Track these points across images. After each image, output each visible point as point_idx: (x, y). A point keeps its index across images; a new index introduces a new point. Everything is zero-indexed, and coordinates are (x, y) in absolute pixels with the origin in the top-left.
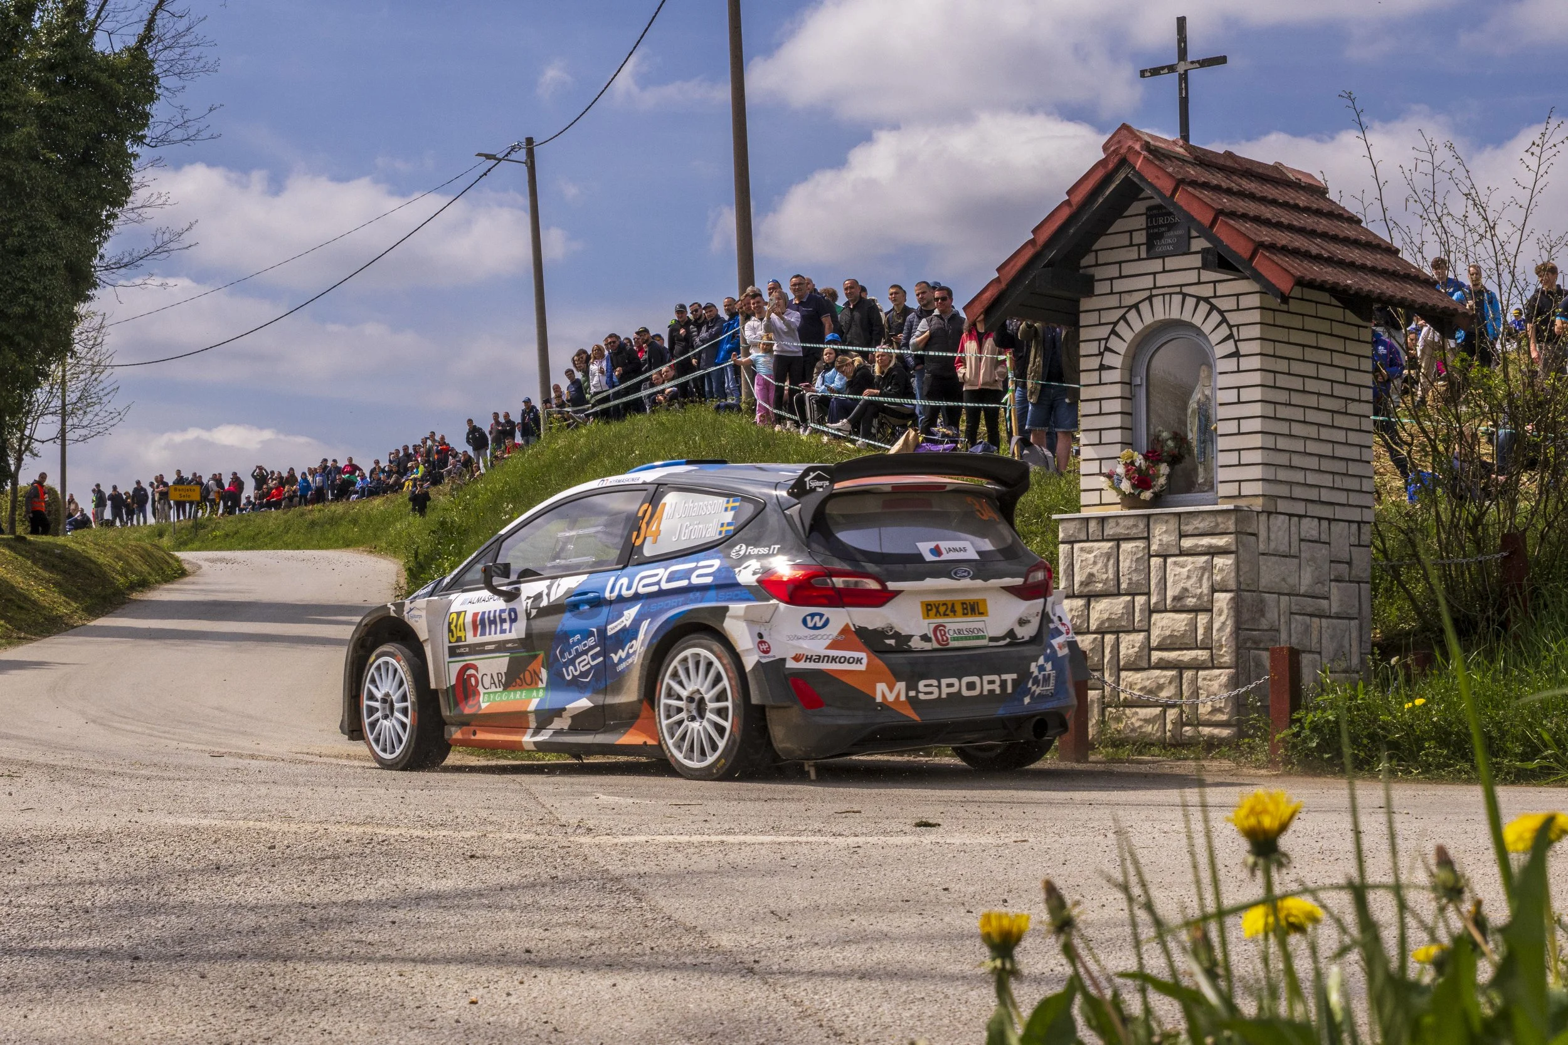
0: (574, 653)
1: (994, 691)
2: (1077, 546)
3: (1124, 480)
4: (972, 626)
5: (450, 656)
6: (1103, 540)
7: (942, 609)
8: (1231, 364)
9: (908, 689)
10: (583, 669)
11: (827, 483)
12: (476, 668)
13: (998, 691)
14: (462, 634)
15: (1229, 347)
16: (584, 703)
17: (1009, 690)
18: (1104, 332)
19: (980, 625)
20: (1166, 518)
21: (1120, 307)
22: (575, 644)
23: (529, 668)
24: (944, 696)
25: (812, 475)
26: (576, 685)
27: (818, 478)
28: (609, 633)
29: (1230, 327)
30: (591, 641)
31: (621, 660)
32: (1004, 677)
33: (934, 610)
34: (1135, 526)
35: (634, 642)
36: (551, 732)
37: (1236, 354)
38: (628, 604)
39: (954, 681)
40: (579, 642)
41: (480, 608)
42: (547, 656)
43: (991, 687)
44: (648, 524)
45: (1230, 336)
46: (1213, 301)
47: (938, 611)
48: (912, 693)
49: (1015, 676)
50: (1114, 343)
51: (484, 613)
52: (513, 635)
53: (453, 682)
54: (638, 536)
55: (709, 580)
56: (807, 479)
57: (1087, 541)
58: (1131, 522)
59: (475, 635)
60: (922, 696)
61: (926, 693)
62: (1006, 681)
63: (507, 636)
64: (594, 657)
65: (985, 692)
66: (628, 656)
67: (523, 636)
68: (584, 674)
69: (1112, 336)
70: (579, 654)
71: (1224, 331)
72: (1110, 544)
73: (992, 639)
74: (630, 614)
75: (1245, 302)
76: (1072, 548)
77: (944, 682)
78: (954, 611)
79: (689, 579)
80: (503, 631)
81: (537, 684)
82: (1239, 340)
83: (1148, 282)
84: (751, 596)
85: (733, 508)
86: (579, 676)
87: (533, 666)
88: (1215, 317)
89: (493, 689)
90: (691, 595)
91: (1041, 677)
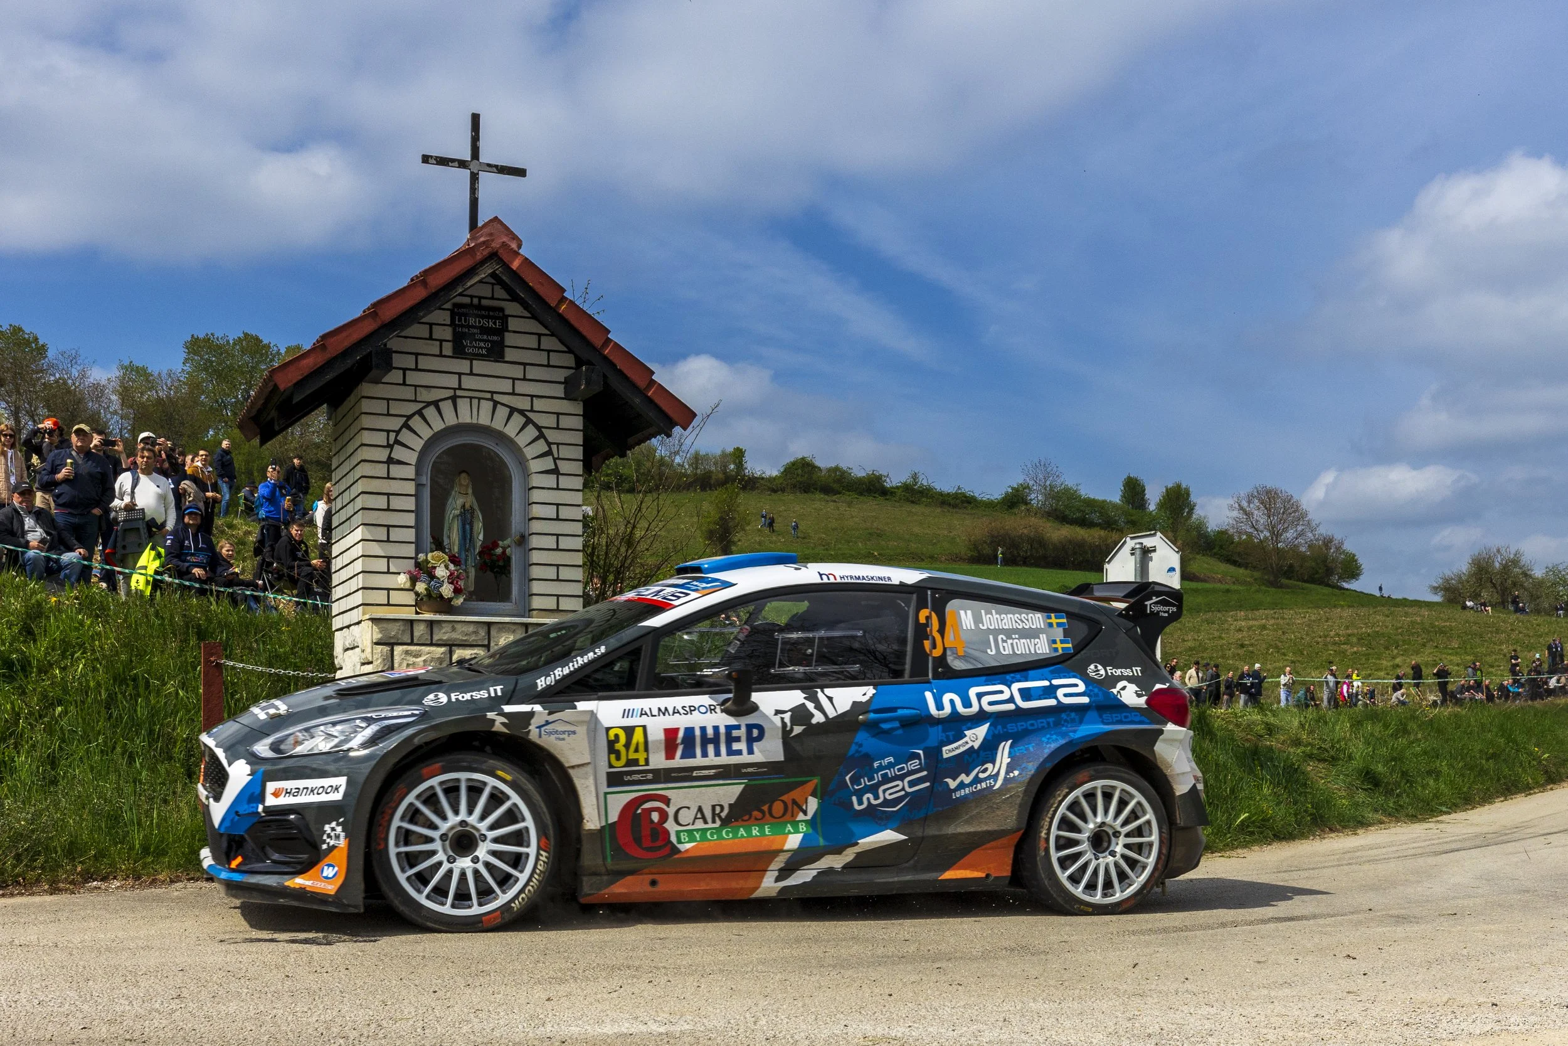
0: (878, 777)
2: (398, 650)
3: (446, 585)
5: (609, 786)
6: (431, 644)
8: (550, 481)
10: (889, 797)
11: (1175, 609)
12: (667, 801)
14: (641, 755)
15: (548, 463)
16: (888, 836)
18: (395, 424)
20: (514, 627)
21: (415, 401)
22: (881, 768)
23: (784, 798)
25: (1155, 599)
26: (876, 818)
27: (1163, 603)
28: (945, 756)
29: (549, 444)
30: (914, 764)
31: (962, 785)
34: (476, 633)
35: (989, 766)
36: (814, 873)
37: (556, 471)
38: (969, 724)
40: (890, 766)
41: (681, 722)
42: (825, 783)
44: (942, 631)
45: (549, 453)
46: (528, 414)
50: (406, 437)
51: (689, 731)
52: (758, 757)
53: (613, 817)
54: (934, 646)
55: (1085, 700)
56: (1147, 603)
57: (412, 643)
58: (471, 628)
59: (670, 755)
63: (745, 758)
64: (912, 784)
66: (977, 780)
67: (782, 759)
68: (887, 802)
69: (404, 430)
70: (886, 780)
71: (541, 446)
72: (443, 649)
74: (976, 736)
75: (565, 422)
76: (392, 651)
79: (1056, 698)
80: (731, 752)
81: (793, 815)
82: (559, 458)
83: (453, 381)
84: (1143, 718)
85: (1059, 625)
86: (883, 804)
87: (795, 794)
88: (531, 432)
89: (699, 824)
90: (1064, 716)
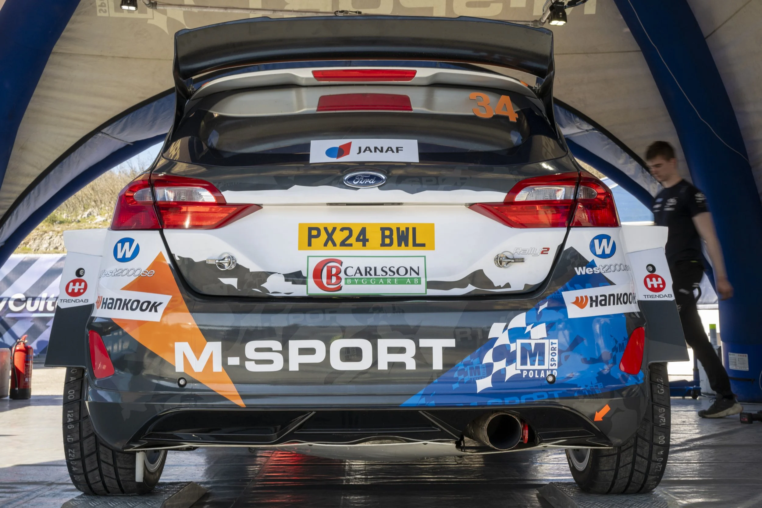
1: (402, 365)
4: (396, 263)
7: (339, 237)
9: (226, 353)
13: (411, 365)
17: (438, 364)
19: (415, 263)
24: (294, 367)
32: (424, 343)
33: (324, 236)
39: (318, 345)
43: (397, 358)
47: (330, 237)
48: (234, 361)
49: (451, 343)
60: (251, 367)
61: (258, 362)
62: (429, 350)
65: (383, 366)
73: (431, 285)
77: (294, 345)
78: (363, 238)
91: (516, 347)
